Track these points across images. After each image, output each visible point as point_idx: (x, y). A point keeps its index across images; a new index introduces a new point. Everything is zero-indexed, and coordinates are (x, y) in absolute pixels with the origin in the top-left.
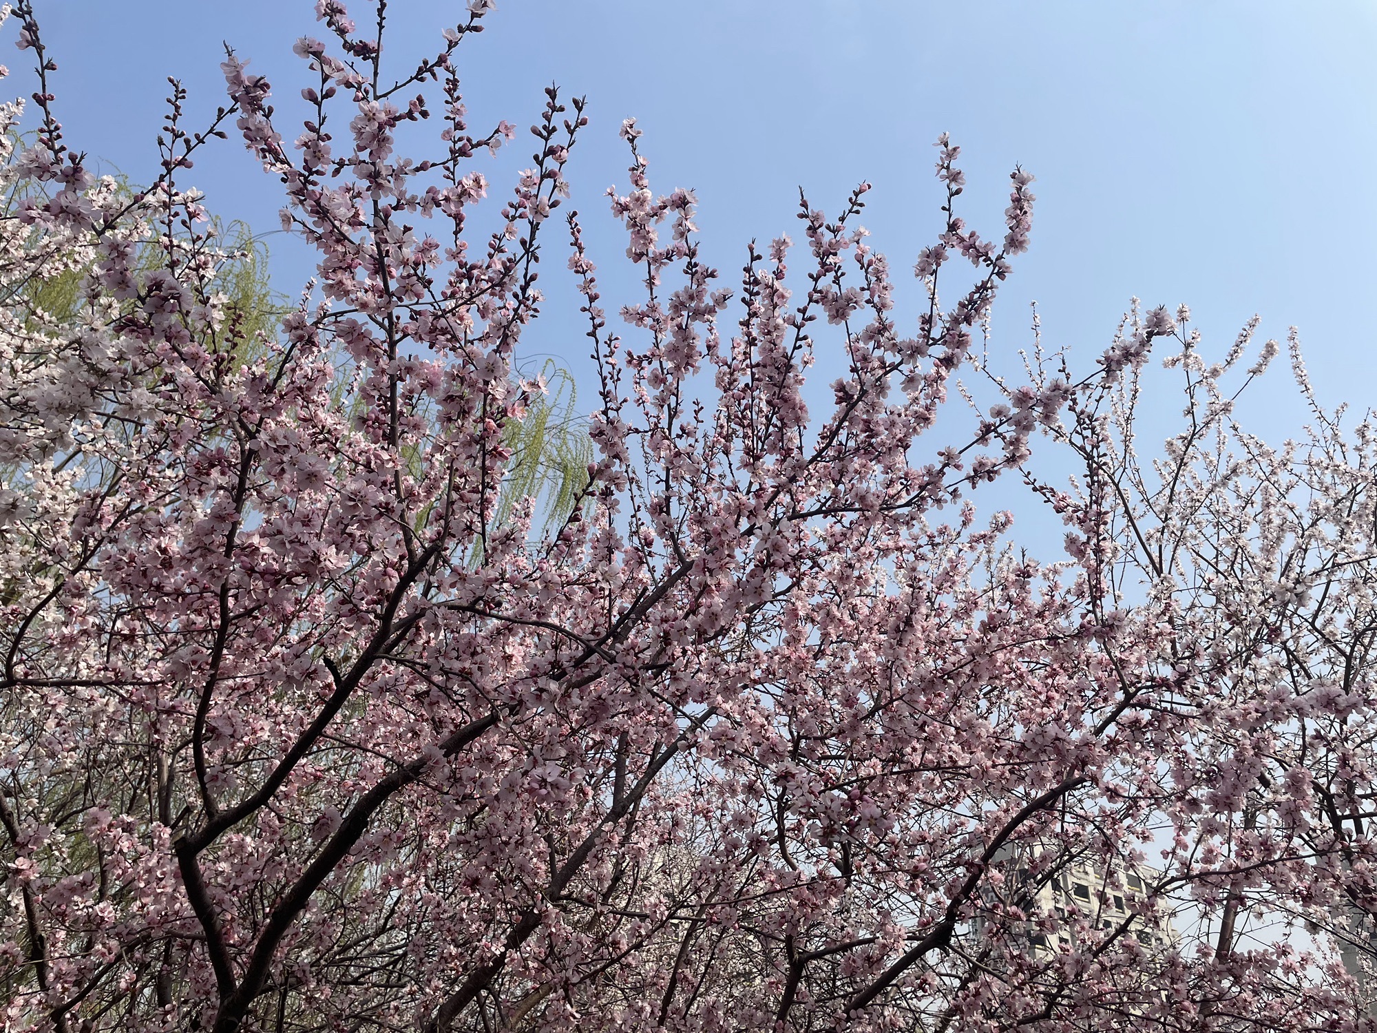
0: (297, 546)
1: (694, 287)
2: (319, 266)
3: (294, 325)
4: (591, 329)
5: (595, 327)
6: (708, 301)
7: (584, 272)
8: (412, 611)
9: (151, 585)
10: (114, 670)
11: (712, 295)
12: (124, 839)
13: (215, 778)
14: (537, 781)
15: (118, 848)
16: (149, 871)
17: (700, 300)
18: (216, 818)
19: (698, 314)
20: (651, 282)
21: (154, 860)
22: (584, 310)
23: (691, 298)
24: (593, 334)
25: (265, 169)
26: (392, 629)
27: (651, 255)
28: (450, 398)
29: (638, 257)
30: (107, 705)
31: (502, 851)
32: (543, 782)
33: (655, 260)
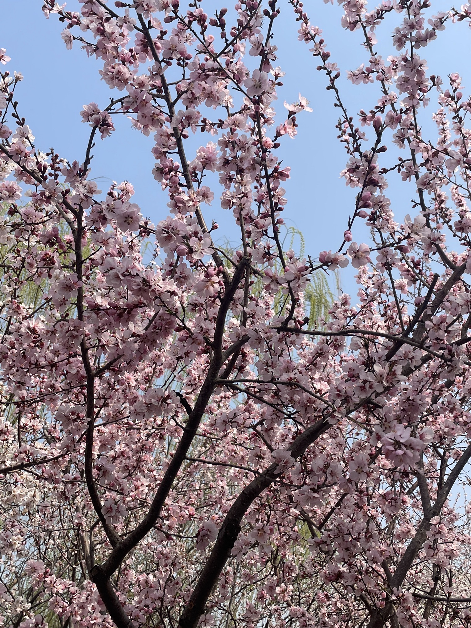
0: (129, 278)
1: (412, 17)
2: (100, 71)
3: (91, 112)
4: (329, 84)
5: (332, 81)
6: (427, 27)
7: (313, 38)
8: (236, 339)
9: (31, 364)
10: (25, 452)
11: (430, 21)
12: (58, 582)
13: (110, 510)
14: (391, 444)
15: (55, 590)
16: (82, 607)
17: (421, 28)
18: (118, 545)
19: (420, 41)
20: (368, 43)
21: (84, 597)
22: (320, 68)
23: (412, 27)
24: (332, 87)
25: (46, 14)
26: (224, 357)
27: (363, 19)
28: (226, 162)
29: (353, 25)
30: (34, 496)
31: (355, 546)
32: (397, 444)
33: (368, 22)
